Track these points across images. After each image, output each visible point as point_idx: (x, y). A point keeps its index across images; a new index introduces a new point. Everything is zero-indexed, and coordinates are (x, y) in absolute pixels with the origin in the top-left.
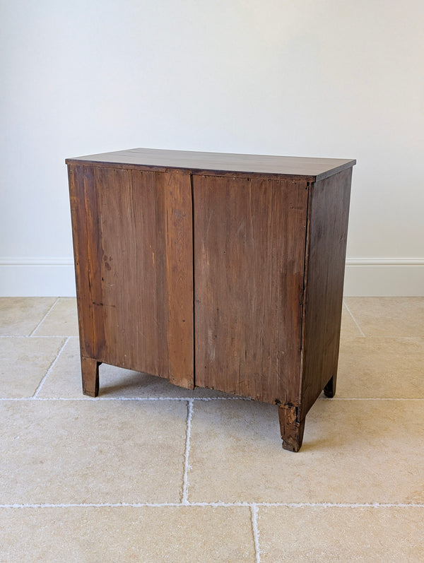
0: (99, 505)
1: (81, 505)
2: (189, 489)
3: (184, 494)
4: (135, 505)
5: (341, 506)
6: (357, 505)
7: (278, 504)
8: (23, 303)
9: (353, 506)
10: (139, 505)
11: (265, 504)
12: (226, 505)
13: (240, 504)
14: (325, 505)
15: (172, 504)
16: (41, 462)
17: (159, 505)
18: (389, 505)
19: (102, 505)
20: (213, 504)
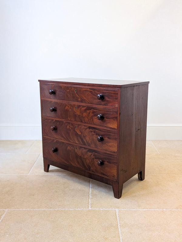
0: (56, 209)
1: (50, 209)
2: (91, 204)
3: (89, 206)
4: (70, 209)
5: (151, 210)
6: (157, 210)
7: (126, 209)
8: (22, 142)
9: (156, 210)
10: (72, 209)
11: (121, 209)
12: (106, 209)
13: (112, 209)
14: (144, 210)
15: (85, 209)
16: (33, 195)
17: (79, 209)
18: (170, 210)
19: (58, 209)
20: (101, 209)
